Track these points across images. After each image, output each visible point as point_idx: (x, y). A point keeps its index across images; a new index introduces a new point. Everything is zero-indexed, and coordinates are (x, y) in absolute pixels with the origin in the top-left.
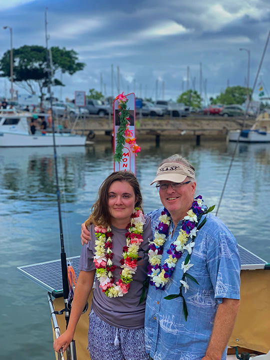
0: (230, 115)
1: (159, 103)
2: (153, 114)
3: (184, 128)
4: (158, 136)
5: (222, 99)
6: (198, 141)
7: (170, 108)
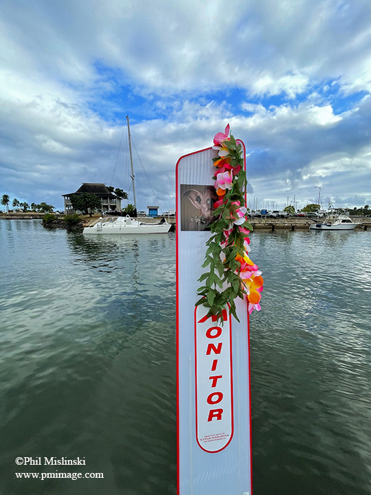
0: (310, 217)
1: (274, 212)
2: (272, 217)
3: (287, 223)
4: (274, 226)
5: (305, 210)
6: (293, 229)
7: (280, 214)
